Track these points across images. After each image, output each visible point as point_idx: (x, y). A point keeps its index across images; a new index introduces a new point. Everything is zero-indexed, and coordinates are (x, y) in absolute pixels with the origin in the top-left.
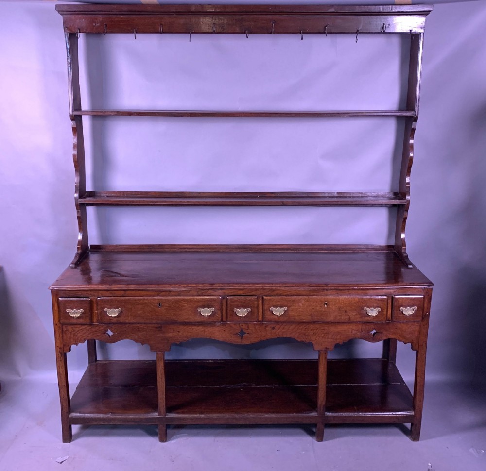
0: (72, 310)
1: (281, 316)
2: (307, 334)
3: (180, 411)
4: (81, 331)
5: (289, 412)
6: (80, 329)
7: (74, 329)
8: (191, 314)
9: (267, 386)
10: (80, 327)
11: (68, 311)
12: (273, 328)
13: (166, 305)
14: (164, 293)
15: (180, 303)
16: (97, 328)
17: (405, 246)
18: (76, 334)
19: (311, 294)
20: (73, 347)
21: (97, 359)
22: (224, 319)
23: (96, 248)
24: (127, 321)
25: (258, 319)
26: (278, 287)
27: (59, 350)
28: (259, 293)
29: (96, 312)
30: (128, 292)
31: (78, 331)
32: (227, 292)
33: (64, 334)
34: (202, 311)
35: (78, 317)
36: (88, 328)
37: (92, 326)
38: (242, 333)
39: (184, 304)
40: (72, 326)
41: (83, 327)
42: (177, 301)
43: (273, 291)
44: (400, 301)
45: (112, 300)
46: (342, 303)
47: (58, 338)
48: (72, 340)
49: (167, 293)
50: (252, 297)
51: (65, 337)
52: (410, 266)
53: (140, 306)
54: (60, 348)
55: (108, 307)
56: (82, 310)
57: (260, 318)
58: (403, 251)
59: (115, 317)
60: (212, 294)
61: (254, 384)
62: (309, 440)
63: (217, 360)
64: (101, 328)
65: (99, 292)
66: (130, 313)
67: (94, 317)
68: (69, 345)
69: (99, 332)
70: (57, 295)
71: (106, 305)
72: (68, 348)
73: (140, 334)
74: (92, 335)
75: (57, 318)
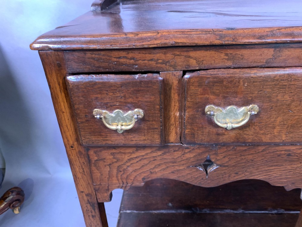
0: (112, 111)
4: (135, 161)
6: (134, 156)
7: (118, 156)
11: (98, 113)
16: (179, 153)
18: (125, 167)
24: (266, 138)
27: (85, 198)
29: (178, 114)
31: (129, 160)
33: (93, 168)
35: (129, 131)
36: (154, 154)
37: (166, 150)
40: (114, 151)
41: (141, 153)
47: (79, 175)
48: (115, 181)
51: (97, 174)
54: (87, 195)
55: (216, 101)
56: (138, 112)
59: (237, 129)
64: (188, 156)
66: (279, 119)
67: (172, 127)
68: (108, 190)
69: (183, 162)
70: (59, 66)
71: (212, 97)
72: (106, 194)
73: (289, 167)
74: (164, 169)
75: (70, 133)
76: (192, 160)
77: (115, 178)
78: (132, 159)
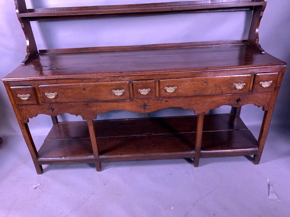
0: (22, 95)
1: (172, 92)
2: (190, 104)
3: (108, 154)
5: (177, 151)
6: (31, 107)
7: (27, 108)
8: (108, 95)
9: (162, 134)
10: (30, 107)
11: (19, 95)
12: (167, 101)
13: (89, 88)
14: (85, 81)
15: (98, 87)
16: (43, 106)
17: (258, 39)
18: (30, 111)
19: (195, 76)
20: (30, 119)
21: (59, 121)
22: (132, 97)
23: (43, 52)
24: (63, 101)
25: (156, 96)
26: (170, 72)
27: (20, 122)
28: (156, 78)
29: (40, 95)
30: (59, 81)
31: (30, 109)
32: (133, 78)
33: (21, 112)
34: (115, 92)
35: (27, 100)
36: (37, 107)
37: (39, 105)
38: (145, 105)
39: (102, 87)
40: (25, 106)
41: (33, 106)
42: (96, 86)
43: (166, 75)
44: (261, 77)
45: (48, 87)
46: (218, 81)
47: (17, 114)
49: (89, 80)
50: (151, 81)
51: (22, 114)
52: (263, 52)
53: (70, 90)
54: (20, 121)
55: (47, 92)
56: (28, 95)
57: (157, 95)
58: (256, 42)
59: (53, 98)
60: (122, 79)
61: (154, 133)
62: (189, 166)
63: (131, 119)
64: (46, 107)
65: (39, 81)
66: (63, 96)
67: (39, 99)
68: (26, 118)
69: (45, 109)
70: (8, 84)
71: (45, 91)
72: (26, 120)
73: (73, 109)
74: (40, 111)
75: (13, 101)
76: (48, 108)
77: (27, 115)
78: (31, 108)
